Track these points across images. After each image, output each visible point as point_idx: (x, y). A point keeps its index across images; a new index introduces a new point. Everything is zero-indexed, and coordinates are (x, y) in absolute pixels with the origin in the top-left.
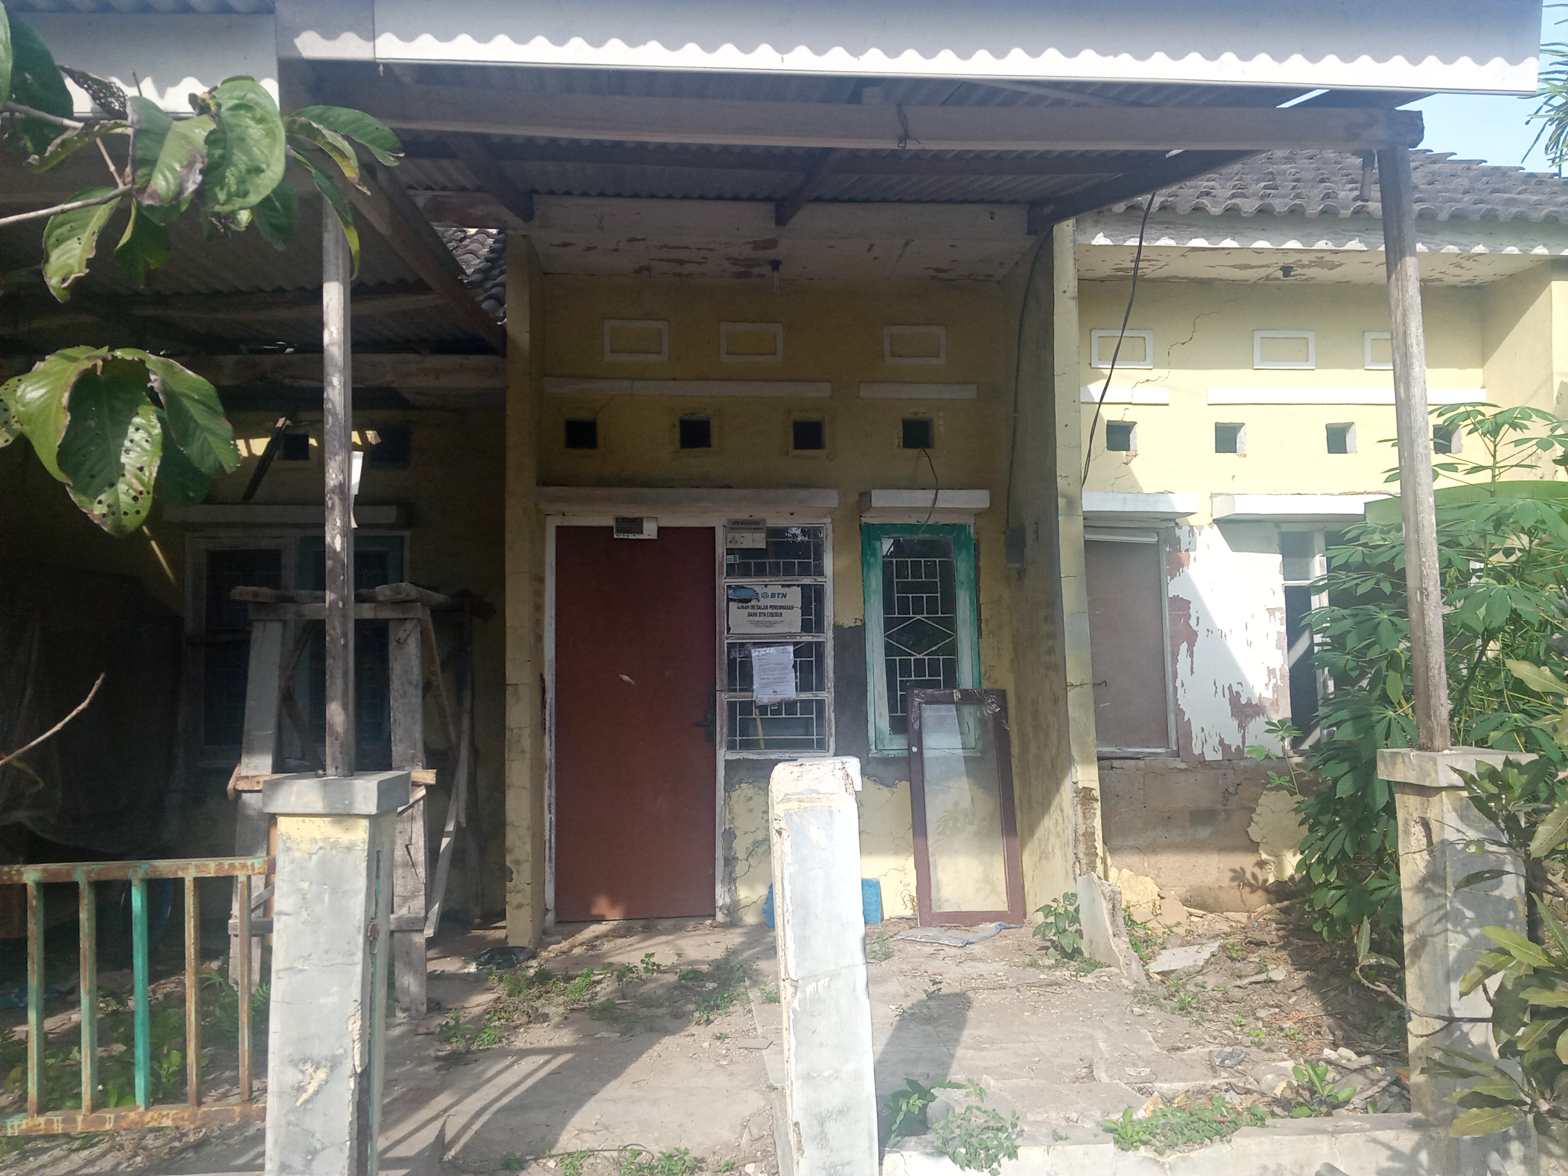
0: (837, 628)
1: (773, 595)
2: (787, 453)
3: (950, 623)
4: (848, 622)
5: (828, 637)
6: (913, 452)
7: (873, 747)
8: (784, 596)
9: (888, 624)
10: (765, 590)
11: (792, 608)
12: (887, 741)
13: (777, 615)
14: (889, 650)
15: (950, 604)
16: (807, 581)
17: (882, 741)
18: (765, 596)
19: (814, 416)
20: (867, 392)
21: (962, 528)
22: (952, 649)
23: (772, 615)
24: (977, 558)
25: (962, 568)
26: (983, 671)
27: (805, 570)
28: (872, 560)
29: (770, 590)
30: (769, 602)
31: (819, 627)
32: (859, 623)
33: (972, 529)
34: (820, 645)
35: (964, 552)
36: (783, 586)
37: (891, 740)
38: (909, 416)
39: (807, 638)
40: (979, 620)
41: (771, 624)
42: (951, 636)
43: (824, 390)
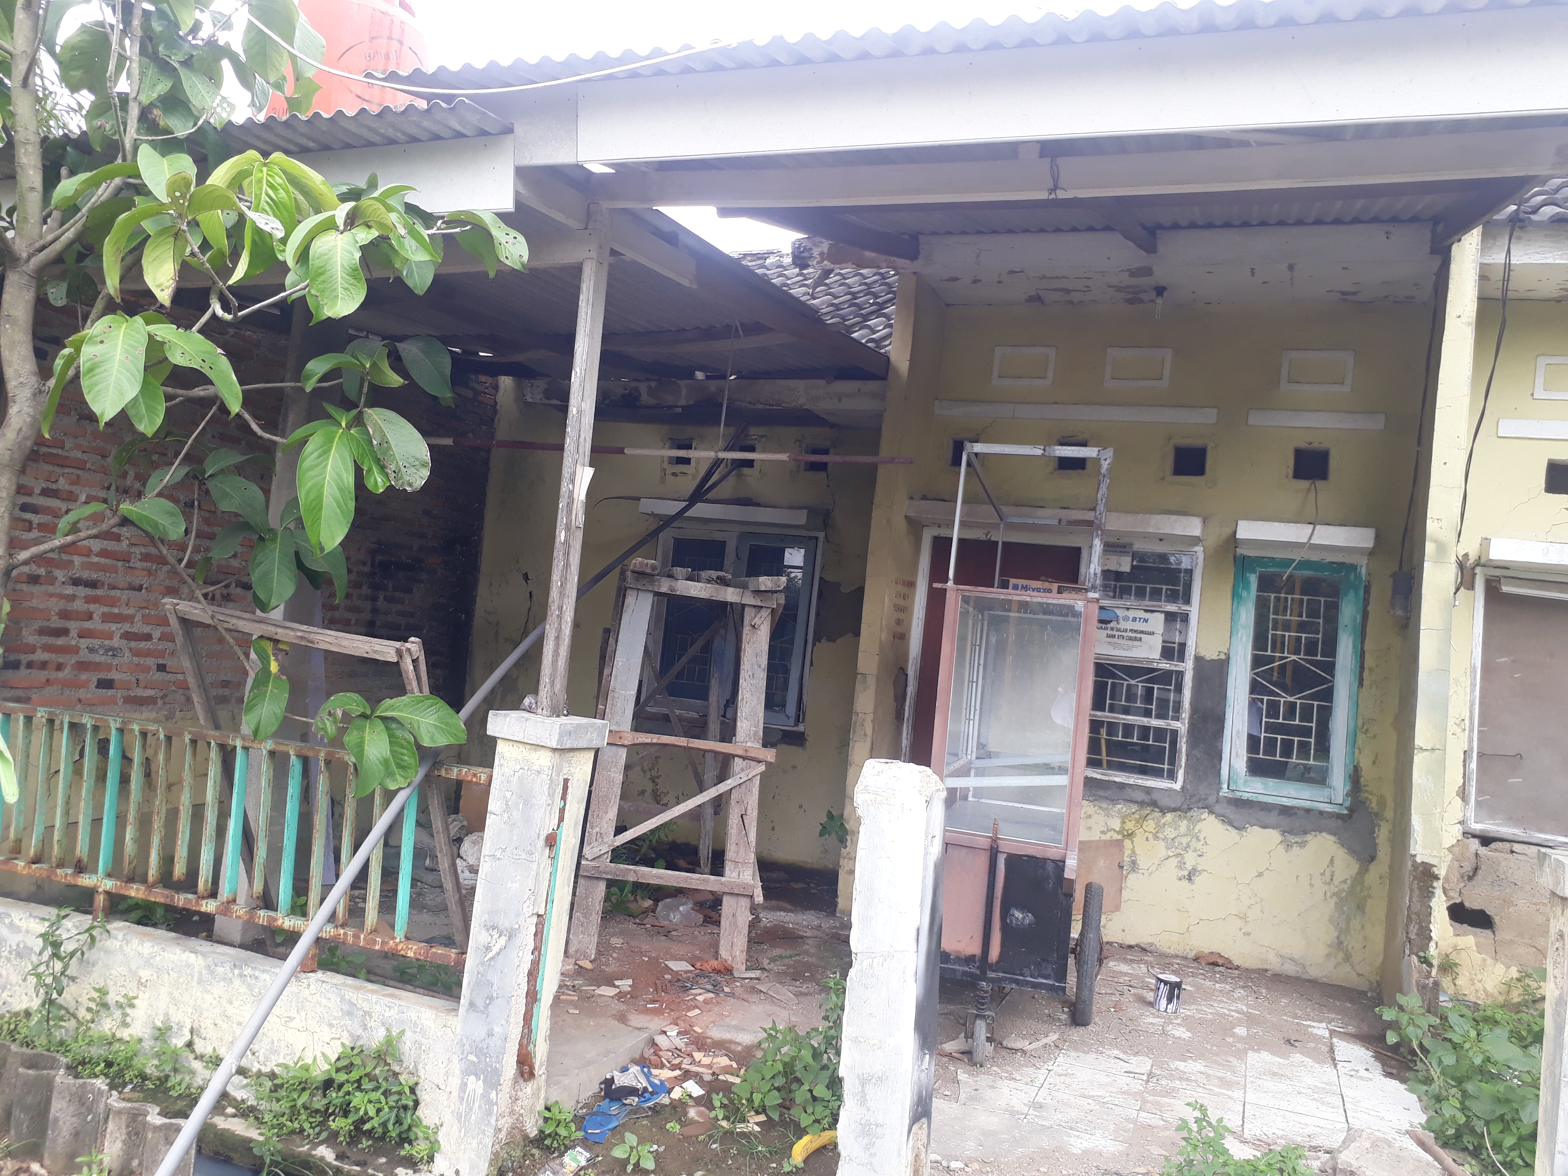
0: (1198, 659)
1: (1134, 619)
2: (1163, 479)
3: (1330, 668)
4: (1211, 653)
5: (1188, 667)
6: (1304, 484)
7: (1225, 786)
8: (1146, 621)
9: (1257, 662)
10: (1126, 613)
11: (1153, 633)
12: (1241, 782)
13: (1136, 639)
14: (1255, 687)
15: (1331, 648)
16: (1172, 608)
17: (1236, 782)
18: (1126, 619)
19: (1194, 442)
20: (1255, 419)
21: (1353, 568)
22: (1328, 695)
23: (1131, 639)
24: (1366, 602)
25: (1348, 612)
26: (1360, 723)
27: (1173, 597)
28: (1245, 594)
29: (1132, 614)
30: (1129, 625)
31: (1182, 658)
32: (1223, 657)
33: (1364, 570)
34: (1180, 674)
35: (1352, 594)
36: (1146, 611)
37: (1246, 781)
38: (1302, 445)
39: (1165, 665)
40: (1362, 668)
41: (1129, 648)
42: (1326, 681)
43: (1209, 416)
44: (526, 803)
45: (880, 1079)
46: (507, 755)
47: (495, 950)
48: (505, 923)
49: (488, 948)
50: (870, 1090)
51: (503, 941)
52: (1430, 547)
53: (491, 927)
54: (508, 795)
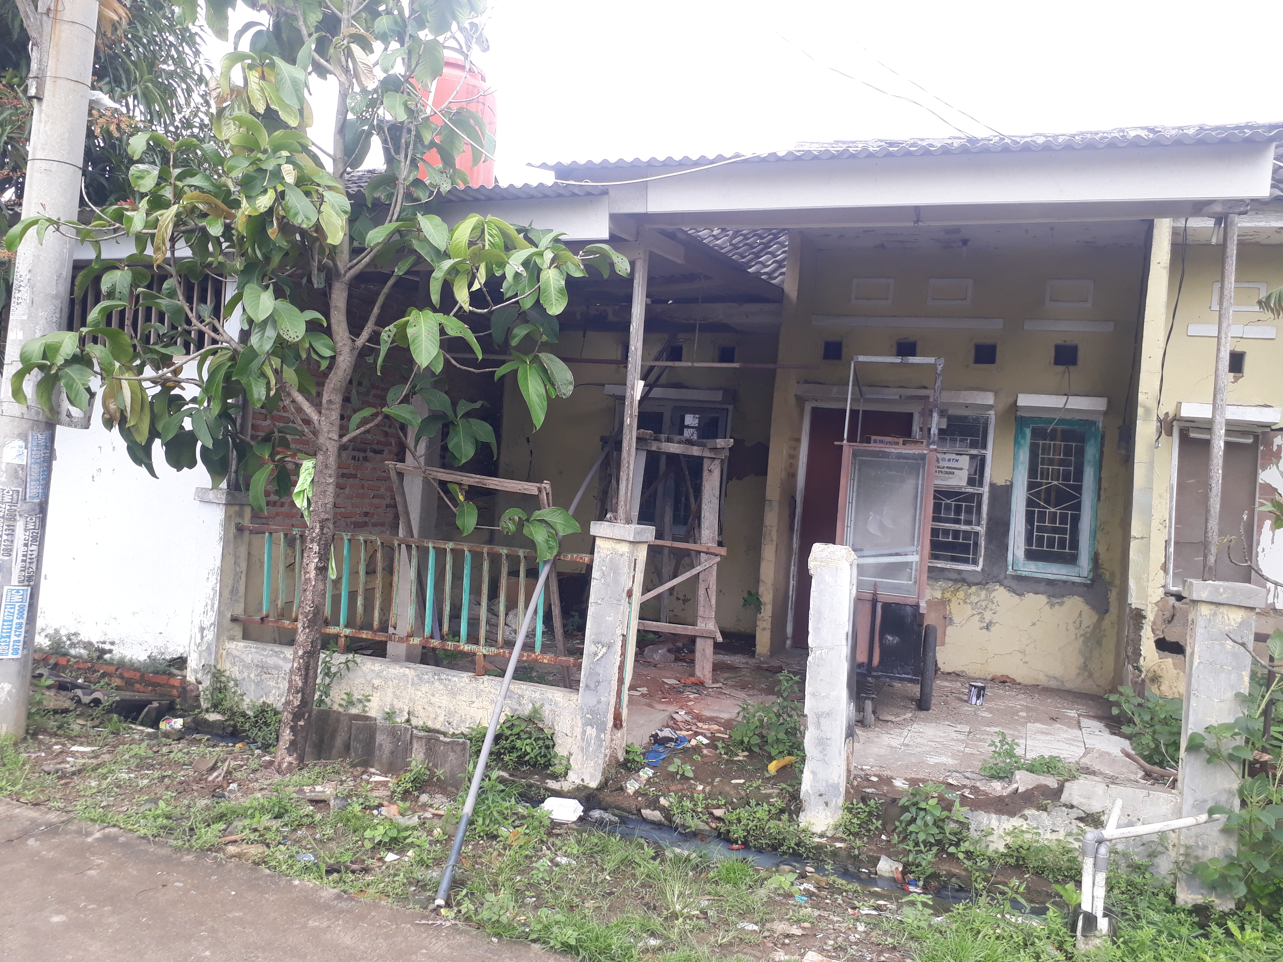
0: (992, 485)
1: (949, 460)
2: (968, 366)
3: (1079, 489)
4: (1000, 482)
5: (985, 490)
6: (1061, 368)
7: (1010, 568)
8: (957, 461)
9: (1031, 486)
10: (944, 456)
11: (962, 469)
12: (1021, 564)
13: (950, 473)
14: (1030, 503)
15: (1079, 475)
16: (974, 452)
17: (1017, 564)
18: (944, 460)
19: (989, 341)
20: (1028, 326)
21: (1094, 423)
22: (1078, 507)
23: (947, 473)
24: (1102, 445)
25: (1091, 452)
26: (1099, 524)
27: (973, 445)
28: (1022, 442)
29: (947, 456)
30: (946, 464)
31: (981, 485)
32: (1008, 483)
33: (1101, 425)
34: (980, 496)
35: (1093, 441)
36: (957, 454)
37: (1024, 564)
38: (1060, 342)
39: (970, 490)
40: (1100, 489)
41: (946, 479)
42: (1077, 498)
43: (999, 324)
44: (615, 573)
45: (828, 714)
46: (602, 546)
47: (600, 655)
48: (605, 640)
49: (596, 654)
50: (822, 721)
51: (604, 650)
52: (1140, 411)
53: (596, 643)
54: (604, 568)
